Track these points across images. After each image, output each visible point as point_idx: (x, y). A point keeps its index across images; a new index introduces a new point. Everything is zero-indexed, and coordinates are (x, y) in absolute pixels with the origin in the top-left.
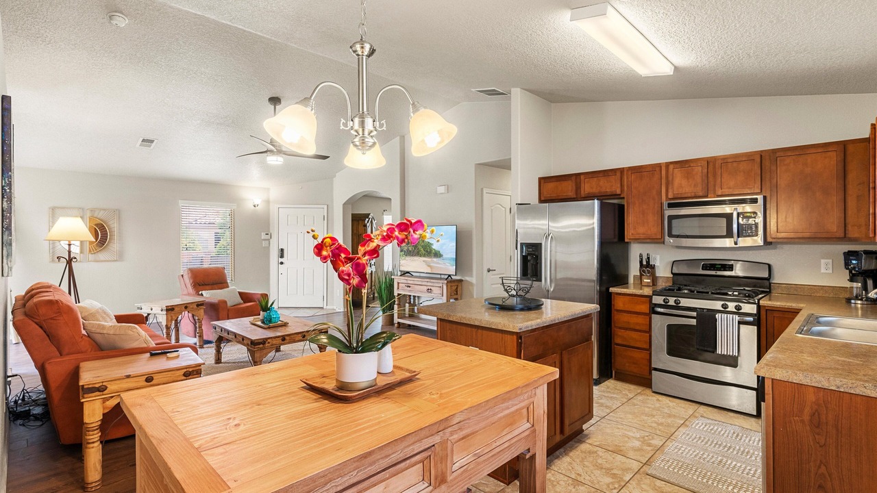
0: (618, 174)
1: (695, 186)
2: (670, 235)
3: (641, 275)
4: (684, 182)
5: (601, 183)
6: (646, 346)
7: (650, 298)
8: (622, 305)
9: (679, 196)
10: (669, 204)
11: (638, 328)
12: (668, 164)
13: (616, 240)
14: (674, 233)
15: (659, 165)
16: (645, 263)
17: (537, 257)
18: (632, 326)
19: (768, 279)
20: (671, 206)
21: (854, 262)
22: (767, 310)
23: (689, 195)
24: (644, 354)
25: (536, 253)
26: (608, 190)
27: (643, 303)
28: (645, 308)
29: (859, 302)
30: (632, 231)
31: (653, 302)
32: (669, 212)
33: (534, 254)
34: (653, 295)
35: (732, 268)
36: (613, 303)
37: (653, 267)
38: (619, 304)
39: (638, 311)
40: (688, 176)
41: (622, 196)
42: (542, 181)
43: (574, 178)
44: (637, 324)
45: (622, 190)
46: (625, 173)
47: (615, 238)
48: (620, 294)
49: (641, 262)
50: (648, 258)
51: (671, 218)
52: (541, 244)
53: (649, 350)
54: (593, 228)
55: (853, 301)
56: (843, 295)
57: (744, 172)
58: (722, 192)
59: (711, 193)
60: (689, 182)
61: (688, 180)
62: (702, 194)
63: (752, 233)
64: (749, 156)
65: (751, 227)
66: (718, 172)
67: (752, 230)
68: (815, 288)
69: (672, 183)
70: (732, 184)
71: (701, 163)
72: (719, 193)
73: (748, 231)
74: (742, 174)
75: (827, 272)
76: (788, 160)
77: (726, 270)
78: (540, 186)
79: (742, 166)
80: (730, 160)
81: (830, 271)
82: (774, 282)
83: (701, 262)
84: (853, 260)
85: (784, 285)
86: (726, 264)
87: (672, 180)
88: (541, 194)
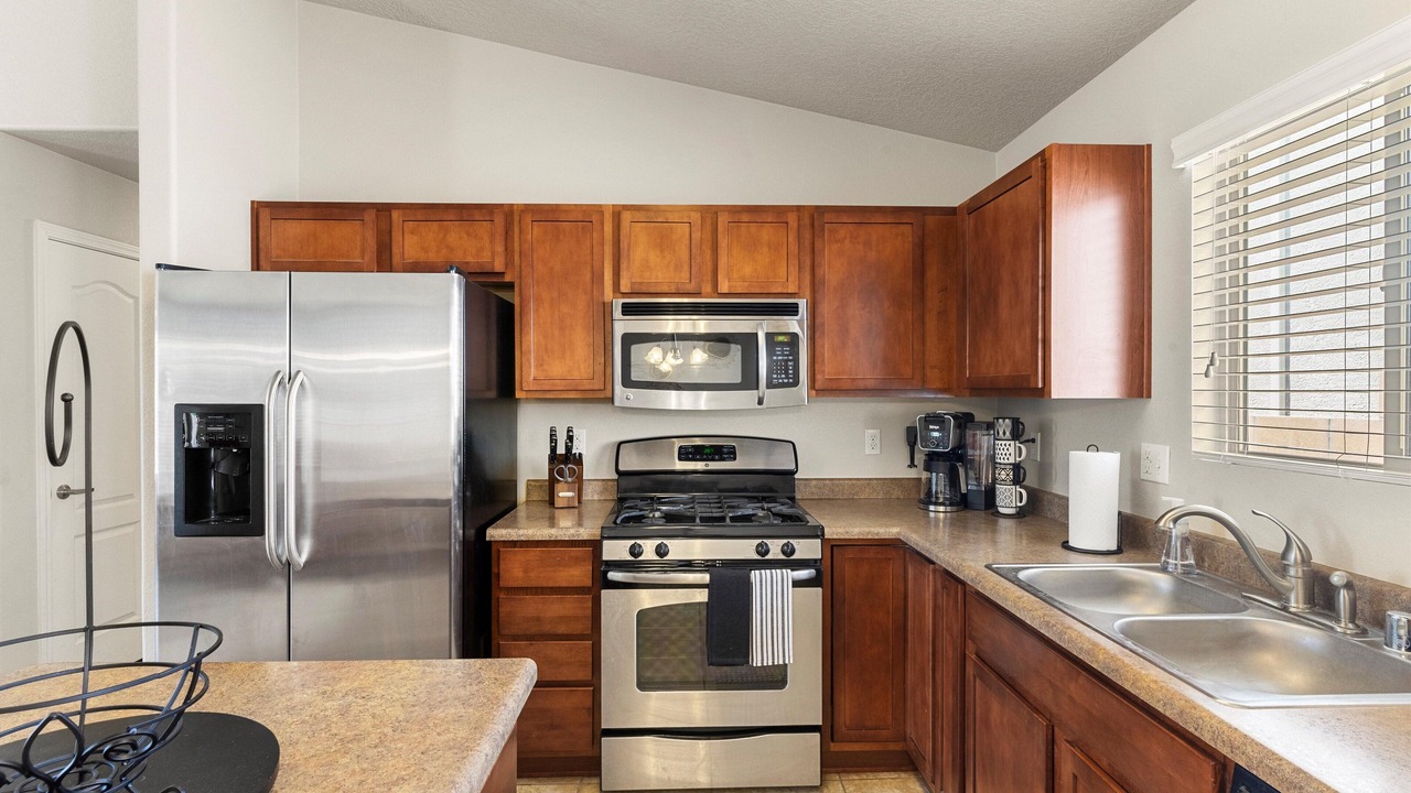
0: (499, 220)
1: (678, 268)
2: (627, 382)
3: (552, 482)
4: (654, 257)
5: (452, 238)
6: (585, 675)
7: (596, 546)
8: (521, 574)
9: (644, 290)
10: (625, 306)
11: (562, 629)
12: (618, 212)
13: (493, 394)
14: (635, 377)
15: (598, 210)
16: (561, 450)
17: (247, 451)
18: (547, 628)
19: (792, 473)
20: (629, 310)
21: (936, 434)
22: (832, 546)
23: (665, 289)
24: (581, 697)
25: (243, 439)
26: (469, 259)
27: (577, 560)
28: (580, 574)
29: (942, 508)
30: (533, 372)
31: (606, 557)
32: (623, 326)
33: (236, 443)
34: (603, 538)
35: (735, 453)
36: (494, 570)
37: (579, 460)
38: (513, 571)
39: (564, 584)
40: (663, 242)
41: (507, 279)
42: (265, 214)
43: (370, 216)
44: (561, 619)
45: (509, 262)
46: (516, 218)
47: (489, 389)
48: (514, 544)
49: (553, 449)
50: (570, 438)
51: (630, 340)
52: (261, 407)
53: (593, 684)
54: (447, 370)
55: (932, 508)
56: (897, 493)
57: (769, 247)
58: (729, 287)
59: (707, 288)
60: (664, 257)
61: (662, 251)
62: (691, 288)
63: (787, 378)
64: (779, 213)
65: (787, 366)
66: (723, 242)
67: (787, 373)
68: (859, 483)
69: (628, 256)
70: (748, 270)
71: (689, 217)
72: (724, 287)
73: (781, 374)
74: (765, 250)
75: (874, 452)
76: (843, 232)
77: (724, 460)
78: (261, 224)
79: (766, 233)
80: (745, 217)
81: (877, 451)
82: (796, 476)
83: (674, 443)
84: (934, 430)
85: (814, 482)
86: (722, 446)
87: (629, 250)
88: (261, 246)
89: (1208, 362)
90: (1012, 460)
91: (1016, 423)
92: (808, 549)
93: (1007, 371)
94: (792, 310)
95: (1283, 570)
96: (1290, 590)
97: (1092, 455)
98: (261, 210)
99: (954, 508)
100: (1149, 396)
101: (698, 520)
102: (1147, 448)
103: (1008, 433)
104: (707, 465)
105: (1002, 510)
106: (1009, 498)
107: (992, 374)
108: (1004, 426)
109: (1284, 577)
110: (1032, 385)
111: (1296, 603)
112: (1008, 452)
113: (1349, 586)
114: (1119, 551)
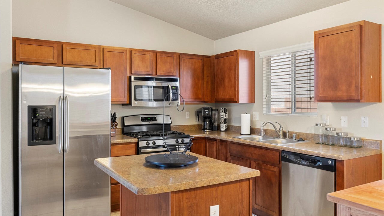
0: (97, 50)
1: (147, 67)
2: (135, 99)
4: (140, 64)
5: (82, 54)
7: (136, 143)
8: (116, 153)
10: (135, 78)
12: (131, 50)
14: (137, 98)
15: (125, 49)
20: (136, 79)
23: (143, 73)
26: (88, 61)
27: (131, 148)
28: (132, 151)
29: (208, 131)
31: (140, 146)
32: (134, 83)
34: (139, 141)
35: (156, 119)
38: (114, 152)
39: (128, 155)
40: (143, 60)
42: (18, 42)
43: (55, 45)
45: (100, 63)
46: (102, 50)
51: (136, 87)
52: (55, 106)
55: (205, 130)
56: (193, 128)
57: (169, 63)
58: (160, 73)
59: (154, 73)
60: (143, 64)
61: (143, 62)
62: (150, 73)
63: (175, 98)
64: (172, 54)
65: (175, 95)
66: (159, 61)
67: (175, 97)
68: (185, 126)
69: (134, 63)
70: (164, 69)
71: (150, 53)
72: (158, 73)
73: (174, 97)
74: (169, 64)
75: (188, 118)
76: (186, 60)
77: (153, 121)
78: (16, 45)
79: (169, 59)
80: (164, 55)
81: (189, 118)
82: (171, 125)
83: (140, 117)
84: (206, 111)
85: (174, 127)
86: (152, 117)
87: (134, 62)
88: (16, 52)
89: (266, 96)
90: (224, 118)
91: (225, 109)
92: (187, 140)
93: (227, 97)
94: (176, 80)
95: (280, 131)
96: (280, 134)
97: (246, 115)
98: (16, 40)
99: (211, 130)
100: (254, 103)
101: (161, 135)
102: (254, 113)
103: (223, 112)
104: (149, 123)
105: (222, 130)
106: (223, 127)
107: (223, 97)
108: (222, 110)
109: (280, 132)
110: (235, 100)
111: (281, 136)
112: (223, 116)
113: (288, 132)
114: (250, 134)
